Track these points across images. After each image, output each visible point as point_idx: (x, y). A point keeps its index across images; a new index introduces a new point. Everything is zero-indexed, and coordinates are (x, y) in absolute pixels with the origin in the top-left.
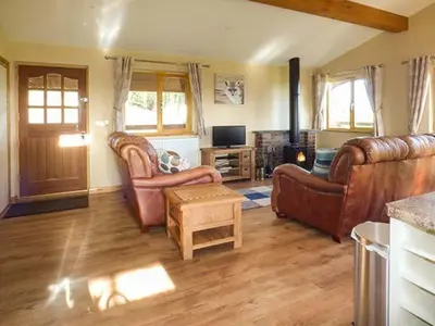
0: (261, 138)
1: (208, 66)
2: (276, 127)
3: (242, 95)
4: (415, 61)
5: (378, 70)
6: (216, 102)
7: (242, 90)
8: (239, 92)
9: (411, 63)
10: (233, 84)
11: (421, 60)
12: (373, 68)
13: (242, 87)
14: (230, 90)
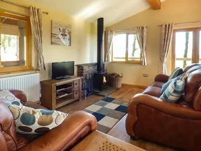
0: (82, 69)
1: (47, 13)
2: (88, 61)
3: (70, 39)
4: (166, 26)
5: (145, 29)
6: (52, 43)
7: (70, 36)
8: (68, 37)
9: (164, 26)
10: (64, 30)
11: (169, 25)
12: (143, 28)
13: (70, 33)
14: (62, 35)
